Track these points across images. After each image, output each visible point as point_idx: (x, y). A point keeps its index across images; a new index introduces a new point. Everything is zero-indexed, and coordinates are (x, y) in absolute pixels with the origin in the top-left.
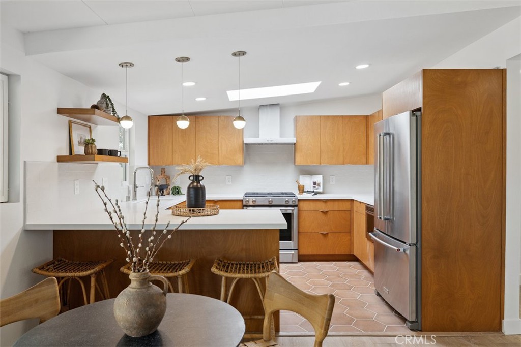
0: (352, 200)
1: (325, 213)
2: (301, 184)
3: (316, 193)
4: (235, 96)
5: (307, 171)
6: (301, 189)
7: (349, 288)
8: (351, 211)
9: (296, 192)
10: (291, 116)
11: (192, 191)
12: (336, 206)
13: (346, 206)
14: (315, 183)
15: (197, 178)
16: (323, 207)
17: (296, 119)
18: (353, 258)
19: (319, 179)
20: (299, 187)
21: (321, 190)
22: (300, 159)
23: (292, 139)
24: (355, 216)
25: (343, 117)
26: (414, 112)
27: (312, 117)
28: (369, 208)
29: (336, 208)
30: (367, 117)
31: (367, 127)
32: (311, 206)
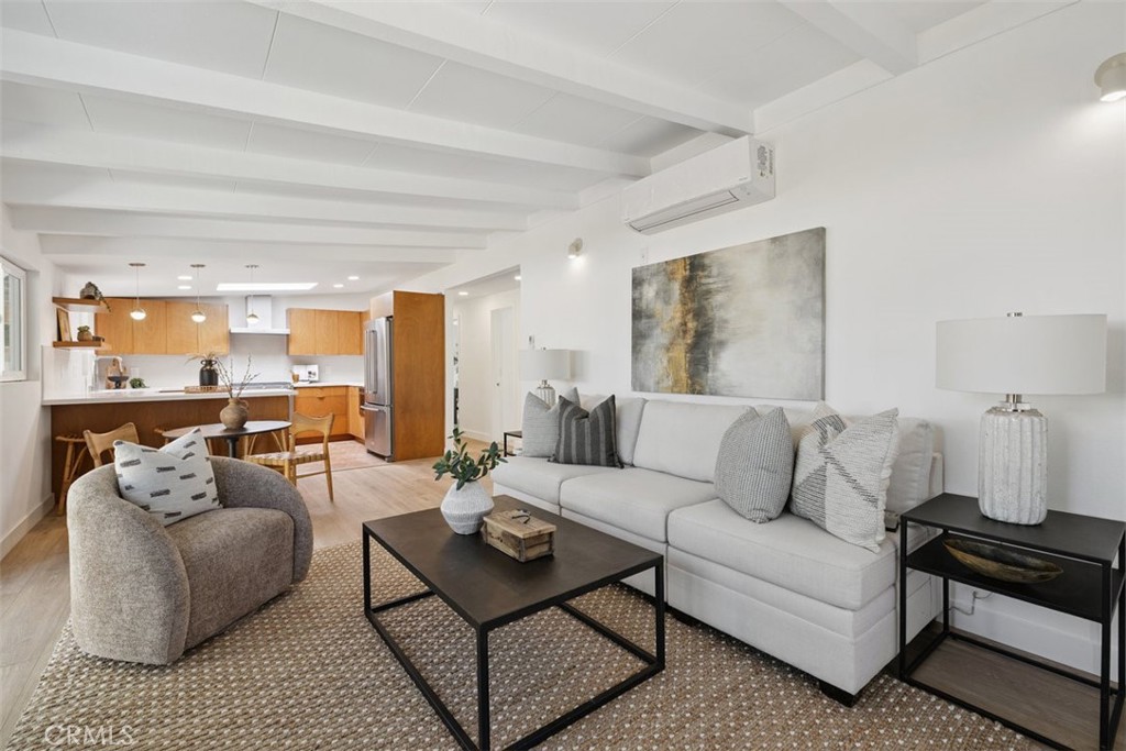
0: (347, 387)
1: (321, 399)
2: (296, 373)
3: (311, 382)
4: (223, 288)
5: (301, 361)
6: (296, 378)
7: (344, 453)
8: (346, 396)
9: (291, 381)
10: (283, 307)
11: (206, 374)
12: (332, 392)
13: (343, 391)
14: (310, 373)
15: (209, 363)
16: (320, 394)
17: (289, 312)
18: (352, 438)
19: (314, 368)
20: (293, 377)
21: (316, 378)
22: (292, 349)
23: (284, 330)
24: (350, 398)
25: (338, 312)
26: (388, 318)
27: (307, 311)
28: (361, 390)
29: (332, 394)
30: (360, 313)
31: (361, 322)
32: (308, 392)
